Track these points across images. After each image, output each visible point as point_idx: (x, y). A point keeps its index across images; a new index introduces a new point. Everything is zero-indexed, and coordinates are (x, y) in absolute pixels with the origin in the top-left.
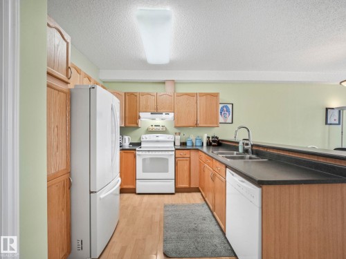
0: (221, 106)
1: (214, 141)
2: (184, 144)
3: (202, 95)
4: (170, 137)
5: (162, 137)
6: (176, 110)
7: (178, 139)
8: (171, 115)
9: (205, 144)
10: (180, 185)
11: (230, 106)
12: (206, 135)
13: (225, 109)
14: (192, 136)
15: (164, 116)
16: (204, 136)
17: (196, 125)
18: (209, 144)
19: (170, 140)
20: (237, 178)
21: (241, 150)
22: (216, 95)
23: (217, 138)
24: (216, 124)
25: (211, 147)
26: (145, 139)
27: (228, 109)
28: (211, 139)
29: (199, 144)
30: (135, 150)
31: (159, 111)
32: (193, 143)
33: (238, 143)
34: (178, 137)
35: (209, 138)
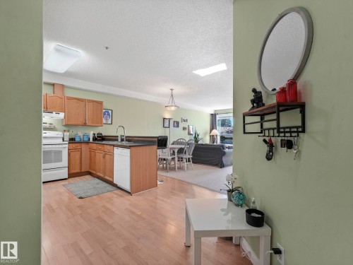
0: (104, 111)
1: (99, 137)
2: (72, 139)
3: (90, 101)
4: (59, 134)
6: (66, 110)
7: (67, 136)
8: (62, 115)
9: (91, 139)
11: (110, 112)
12: (92, 133)
13: (106, 113)
14: (80, 133)
15: (54, 115)
16: (91, 133)
17: (85, 125)
18: (95, 139)
19: (59, 136)
20: (120, 150)
21: (119, 140)
22: (101, 103)
23: (101, 134)
24: (101, 124)
25: (97, 142)
27: (108, 114)
28: (96, 135)
29: (86, 139)
31: (48, 110)
32: (81, 138)
34: (67, 134)
35: (94, 134)
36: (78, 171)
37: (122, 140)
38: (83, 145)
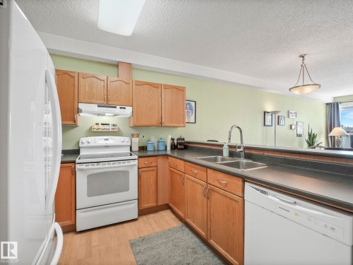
1: (181, 144)
2: (143, 148)
3: (167, 87)
4: (125, 140)
5: (112, 140)
6: (135, 103)
7: (136, 142)
8: (129, 110)
9: (169, 148)
10: (145, 205)
12: (170, 137)
13: (188, 107)
14: (153, 139)
15: (118, 110)
17: (161, 125)
18: (174, 147)
19: (125, 144)
21: (226, 153)
23: (183, 139)
25: (176, 151)
26: (86, 145)
27: (191, 107)
28: (175, 141)
29: (162, 148)
30: (74, 162)
31: (110, 103)
32: (155, 147)
33: (222, 146)
34: (136, 140)
36: (152, 204)
37: (232, 154)
38: (160, 160)
